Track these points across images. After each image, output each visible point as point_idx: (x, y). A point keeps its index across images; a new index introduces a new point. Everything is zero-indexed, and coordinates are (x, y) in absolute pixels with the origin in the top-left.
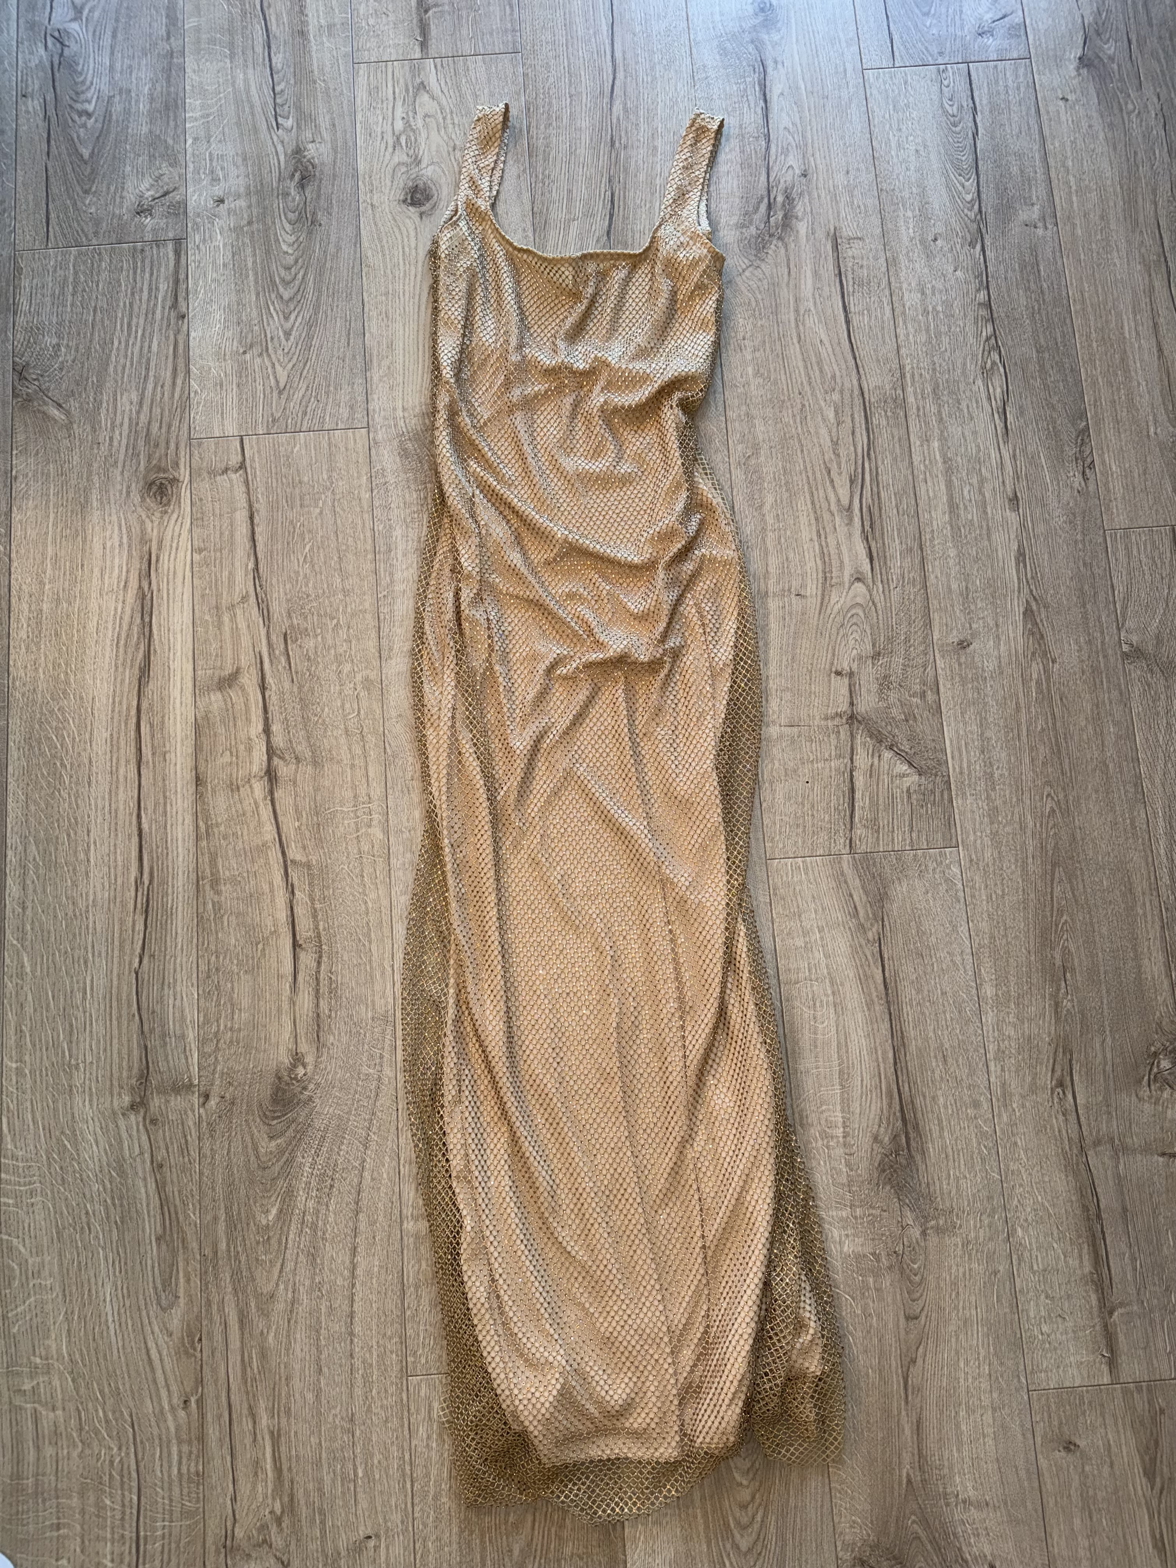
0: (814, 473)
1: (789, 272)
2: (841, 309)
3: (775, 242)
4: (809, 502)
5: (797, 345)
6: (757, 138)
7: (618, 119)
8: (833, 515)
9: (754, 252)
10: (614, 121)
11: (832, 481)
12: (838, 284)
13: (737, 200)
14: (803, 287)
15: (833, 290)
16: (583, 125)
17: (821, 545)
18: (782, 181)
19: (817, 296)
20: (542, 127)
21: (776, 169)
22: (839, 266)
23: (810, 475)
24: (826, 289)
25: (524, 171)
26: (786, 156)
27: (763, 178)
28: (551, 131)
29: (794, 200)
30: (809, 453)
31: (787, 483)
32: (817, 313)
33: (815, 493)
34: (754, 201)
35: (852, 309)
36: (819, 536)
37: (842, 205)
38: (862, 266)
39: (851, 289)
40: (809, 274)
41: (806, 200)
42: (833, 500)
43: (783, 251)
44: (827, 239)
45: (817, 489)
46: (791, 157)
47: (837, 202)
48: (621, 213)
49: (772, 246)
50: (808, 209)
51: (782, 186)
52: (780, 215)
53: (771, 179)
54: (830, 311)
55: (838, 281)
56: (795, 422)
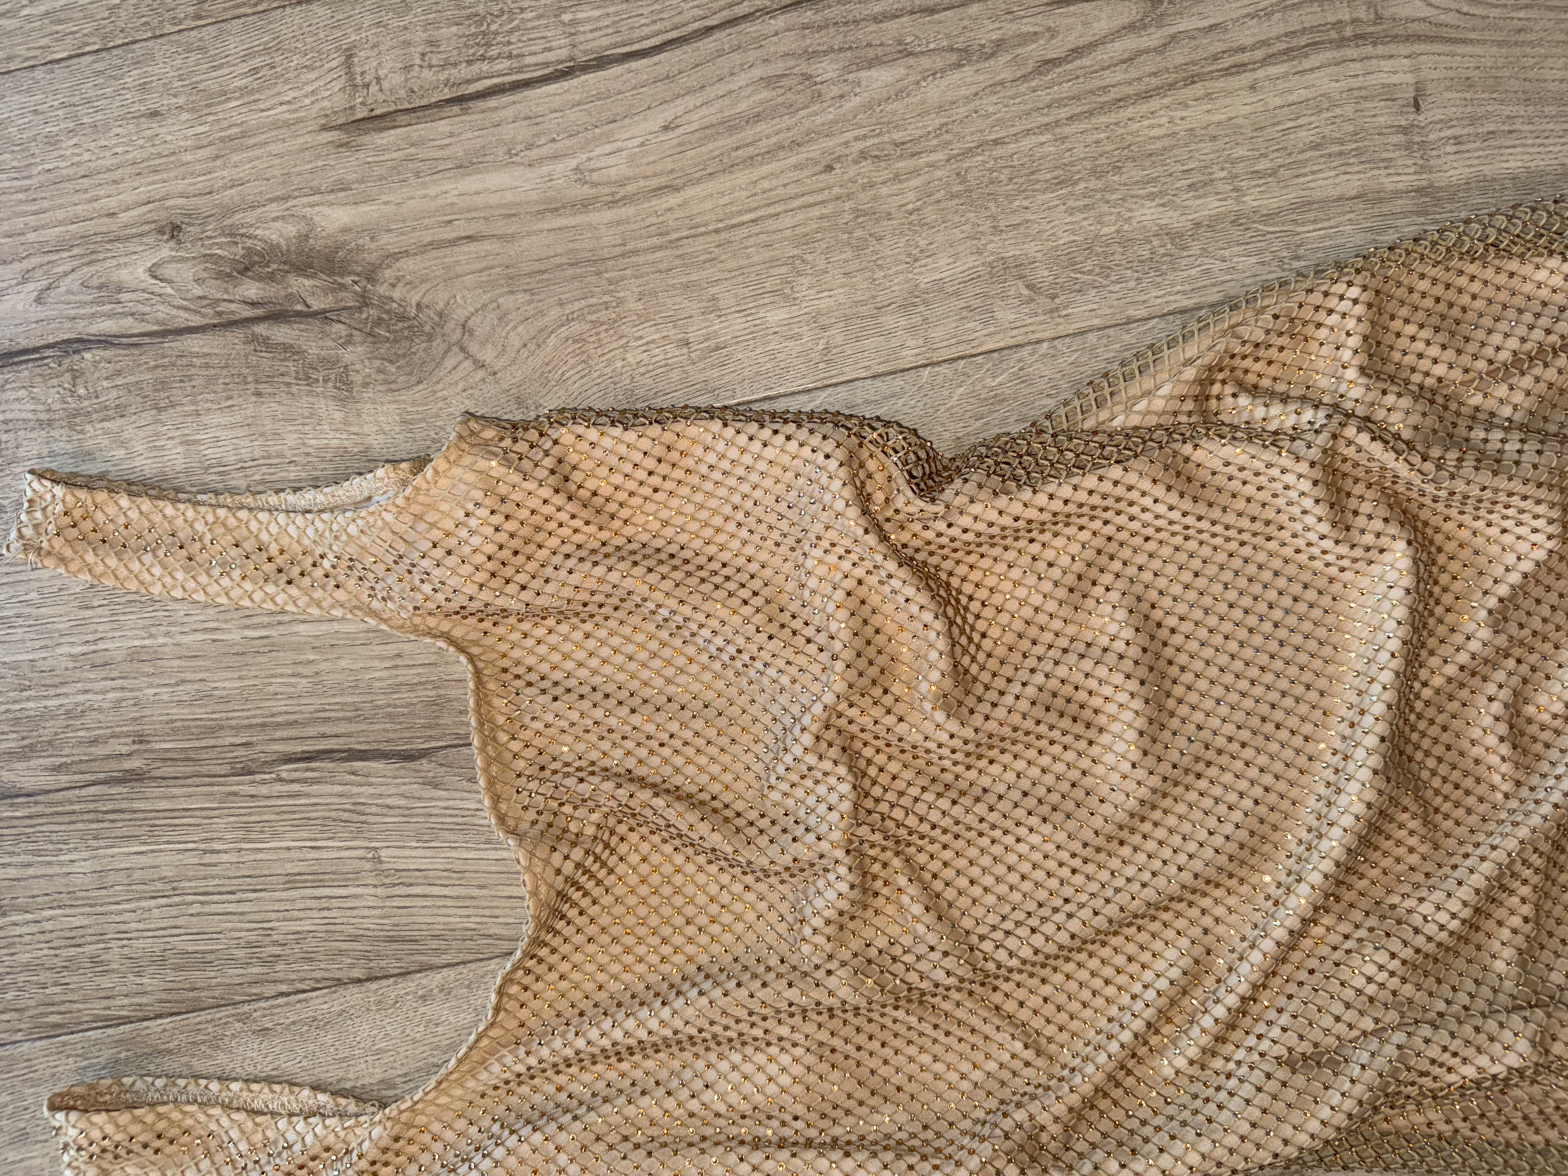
0: (1060, 103)
1: (470, 238)
2: (565, 85)
3: (382, 290)
4: (1144, 108)
5: (689, 192)
6: (76, 375)
7: (57, 769)
8: (1173, 37)
9: (419, 346)
10: (64, 779)
11: (1077, 52)
12: (492, 102)
13: (269, 407)
14: (509, 197)
15: (509, 112)
16: (87, 866)
17: (1265, 62)
18: (198, 291)
19: (534, 154)
20: (105, 982)
21: (162, 312)
22: (439, 104)
23: (1063, 113)
24: (508, 131)
25: (243, 1019)
26: (120, 290)
27: (195, 344)
28: (114, 955)
29: (249, 251)
30: (1000, 123)
31: (1096, 173)
32: (584, 147)
33: (1113, 94)
34: (266, 362)
35: (563, 53)
36: (1239, 68)
37: (253, 119)
38: (431, 43)
39: (505, 64)
40: (470, 184)
41: (249, 217)
42: (1131, 43)
43: (408, 264)
44: (359, 148)
45: (1105, 89)
46: (124, 275)
47: (244, 135)
48: (341, 728)
49: (397, 294)
50: (274, 209)
51: (214, 290)
52: (301, 284)
53: (196, 320)
54: (573, 115)
55: (481, 104)
56: (915, 172)
